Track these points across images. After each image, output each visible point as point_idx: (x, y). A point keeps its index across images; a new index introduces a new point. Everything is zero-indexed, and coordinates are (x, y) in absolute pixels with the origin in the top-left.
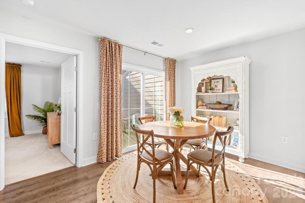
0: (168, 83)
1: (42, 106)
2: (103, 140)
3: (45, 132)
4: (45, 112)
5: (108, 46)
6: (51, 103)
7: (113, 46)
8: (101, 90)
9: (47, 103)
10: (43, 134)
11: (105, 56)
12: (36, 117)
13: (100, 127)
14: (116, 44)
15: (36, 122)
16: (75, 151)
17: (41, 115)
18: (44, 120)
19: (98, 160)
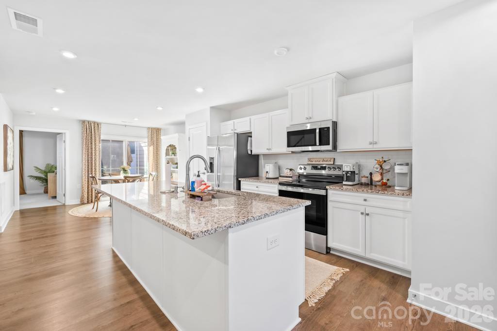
0: (151, 148)
1: (43, 168)
2: (84, 189)
3: (46, 192)
4: (46, 173)
5: (88, 126)
6: (53, 165)
7: (92, 125)
8: (82, 155)
9: (48, 165)
10: (45, 193)
11: (85, 132)
12: (37, 178)
13: (82, 179)
14: (94, 123)
15: (38, 183)
16: (64, 195)
17: (43, 176)
18: (45, 180)
19: (81, 202)
